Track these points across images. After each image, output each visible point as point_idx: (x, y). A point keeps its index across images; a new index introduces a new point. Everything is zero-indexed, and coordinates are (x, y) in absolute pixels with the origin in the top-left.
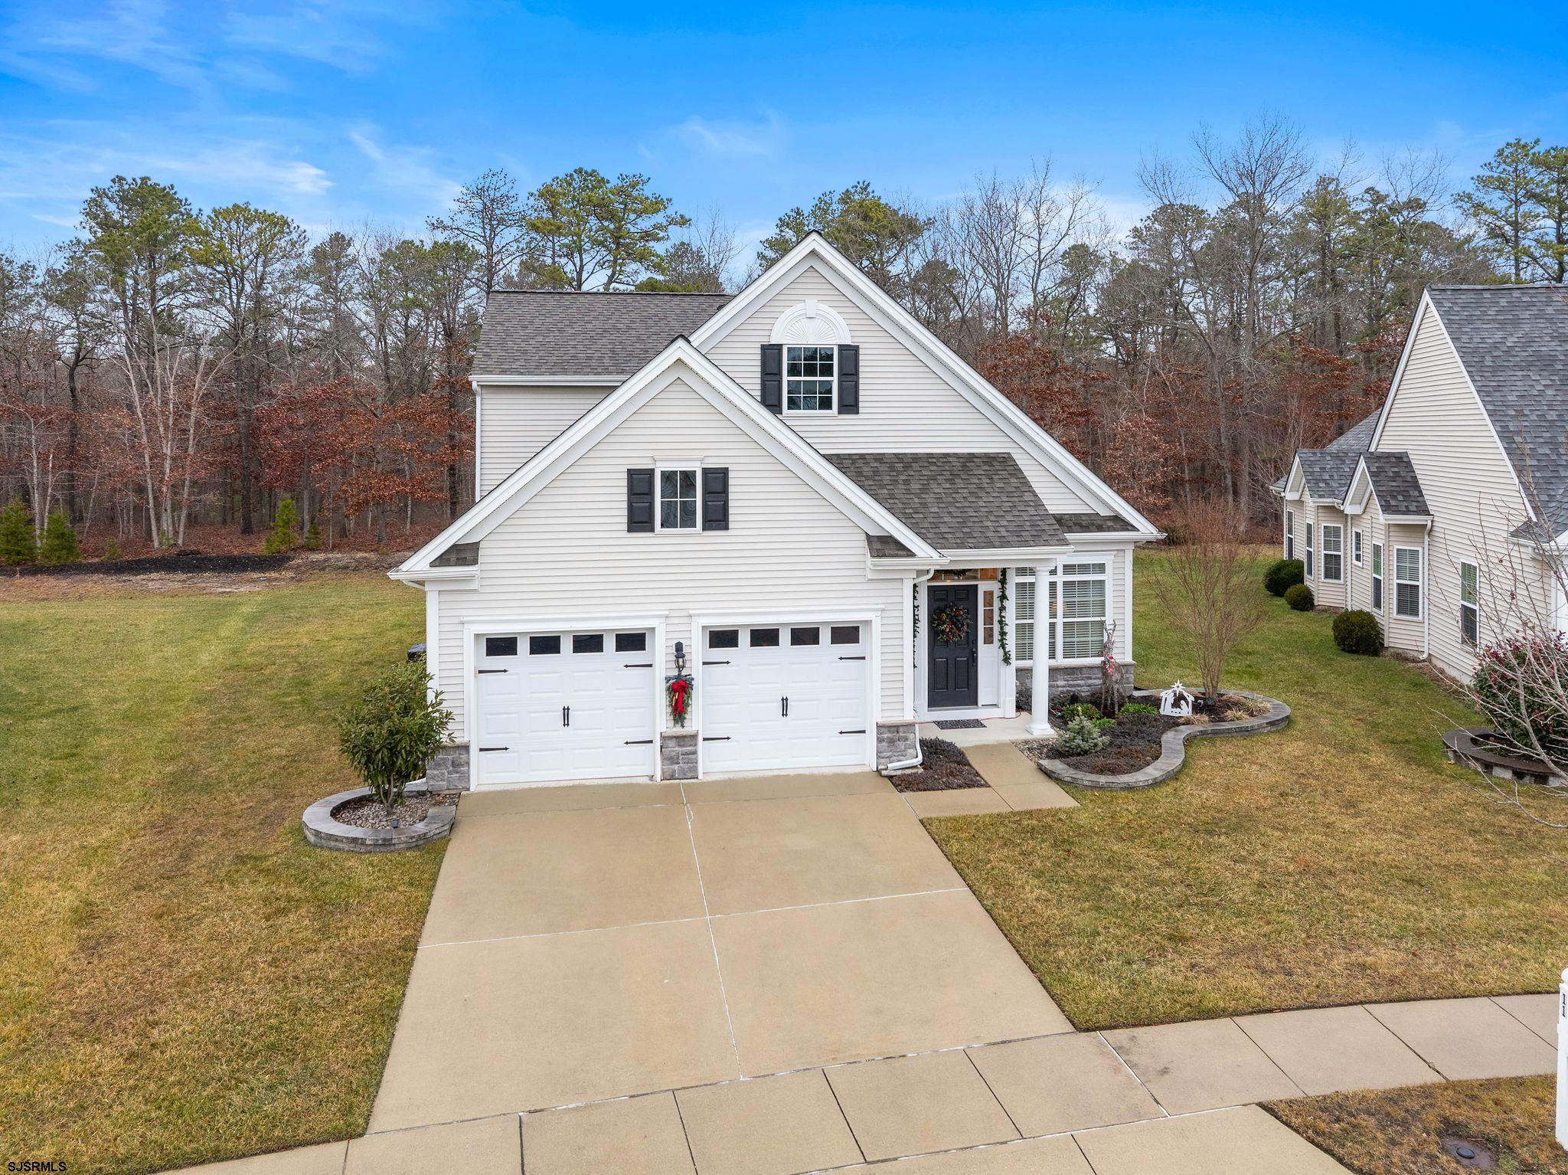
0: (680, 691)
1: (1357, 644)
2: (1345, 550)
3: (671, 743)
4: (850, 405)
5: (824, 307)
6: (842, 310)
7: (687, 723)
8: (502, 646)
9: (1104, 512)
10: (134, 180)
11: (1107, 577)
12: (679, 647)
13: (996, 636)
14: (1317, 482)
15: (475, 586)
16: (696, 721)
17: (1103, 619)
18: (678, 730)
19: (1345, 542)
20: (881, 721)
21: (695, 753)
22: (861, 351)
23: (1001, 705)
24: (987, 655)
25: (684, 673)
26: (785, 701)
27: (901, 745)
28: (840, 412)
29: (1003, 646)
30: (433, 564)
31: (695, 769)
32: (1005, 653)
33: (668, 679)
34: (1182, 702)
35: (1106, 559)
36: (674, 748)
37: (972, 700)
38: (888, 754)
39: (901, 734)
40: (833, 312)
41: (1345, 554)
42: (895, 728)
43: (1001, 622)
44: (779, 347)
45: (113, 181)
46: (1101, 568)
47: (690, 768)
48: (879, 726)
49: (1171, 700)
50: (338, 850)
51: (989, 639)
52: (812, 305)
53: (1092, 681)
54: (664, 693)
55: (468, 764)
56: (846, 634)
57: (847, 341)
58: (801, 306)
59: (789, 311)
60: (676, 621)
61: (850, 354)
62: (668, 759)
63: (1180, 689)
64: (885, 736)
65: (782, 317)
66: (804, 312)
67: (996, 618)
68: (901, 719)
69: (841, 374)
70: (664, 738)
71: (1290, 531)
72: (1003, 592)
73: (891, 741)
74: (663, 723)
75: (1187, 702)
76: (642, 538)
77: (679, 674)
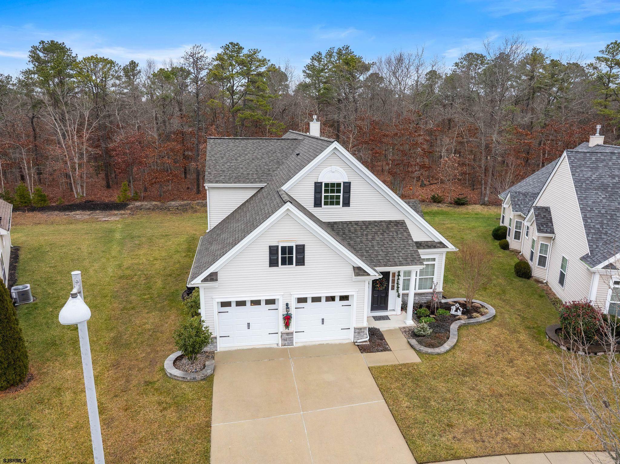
0: (287, 319)
1: (522, 274)
2: (523, 230)
4: (347, 203)
5: (338, 168)
6: (344, 169)
7: (290, 328)
8: (226, 304)
9: (436, 240)
10: (48, 42)
11: (436, 262)
12: (287, 305)
13: (396, 288)
14: (516, 204)
16: (293, 327)
17: (433, 276)
18: (287, 331)
19: (523, 227)
20: (356, 326)
21: (293, 338)
22: (351, 184)
23: (396, 310)
24: (392, 294)
25: (289, 313)
26: (323, 319)
27: (362, 334)
28: (343, 206)
29: (398, 291)
30: (202, 281)
32: (398, 294)
33: (283, 315)
35: (436, 257)
36: (285, 336)
37: (385, 308)
38: (358, 337)
39: (362, 331)
40: (341, 169)
41: (523, 232)
42: (360, 329)
43: (398, 284)
44: (321, 183)
45: (40, 43)
46: (434, 260)
47: (291, 343)
48: (355, 328)
50: (178, 380)
51: (393, 289)
52: (334, 168)
53: (427, 297)
54: (282, 319)
55: (216, 343)
56: (344, 298)
57: (347, 180)
58: (330, 167)
59: (325, 169)
60: (286, 296)
61: (347, 186)
62: (284, 340)
64: (357, 332)
65: (323, 172)
66: (331, 170)
67: (396, 282)
68: (362, 326)
69: (344, 193)
70: (282, 333)
71: (504, 213)
72: (399, 274)
73: (359, 333)
74: (281, 328)
75: (460, 310)
76: (274, 269)
77: (287, 314)
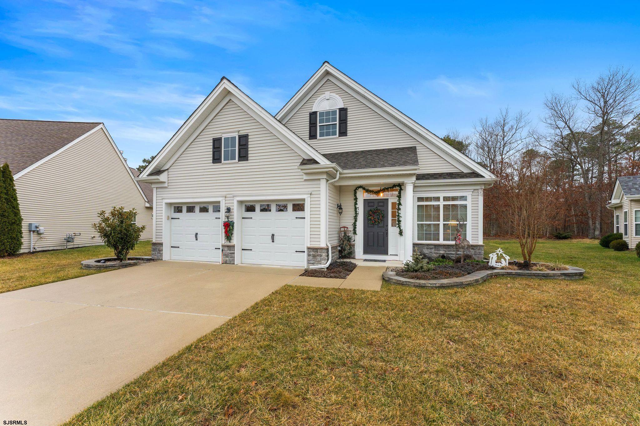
0: (228, 227)
3: (226, 249)
4: (343, 133)
5: (334, 94)
6: (340, 95)
7: (232, 241)
8: (178, 209)
9: (465, 171)
11: (468, 203)
12: (229, 209)
15: (166, 185)
16: (235, 240)
17: (465, 223)
18: (228, 244)
20: (309, 246)
21: (234, 253)
22: (348, 110)
23: (398, 255)
24: (392, 231)
25: (230, 220)
26: (273, 235)
27: (319, 258)
28: (339, 136)
29: (399, 227)
30: (148, 175)
31: (234, 260)
32: (400, 230)
33: (224, 222)
34: (502, 260)
35: (468, 194)
36: (227, 251)
37: (386, 252)
38: (313, 262)
39: (319, 253)
40: (337, 96)
42: (316, 249)
44: (315, 113)
47: (232, 260)
48: (308, 248)
49: (495, 258)
51: (393, 224)
52: (327, 94)
53: (458, 252)
54: (223, 227)
55: (162, 250)
56: (299, 207)
57: (342, 106)
58: (323, 95)
59: (319, 99)
60: (229, 199)
61: (343, 112)
62: (225, 255)
63: (501, 252)
64: (311, 253)
65: (316, 101)
66: (324, 98)
67: (397, 214)
68: (319, 246)
69: (340, 120)
70: (223, 246)
71: (618, 224)
72: (399, 202)
73: (314, 256)
74: (221, 240)
75: (505, 260)
76: (217, 166)
77: (228, 221)
